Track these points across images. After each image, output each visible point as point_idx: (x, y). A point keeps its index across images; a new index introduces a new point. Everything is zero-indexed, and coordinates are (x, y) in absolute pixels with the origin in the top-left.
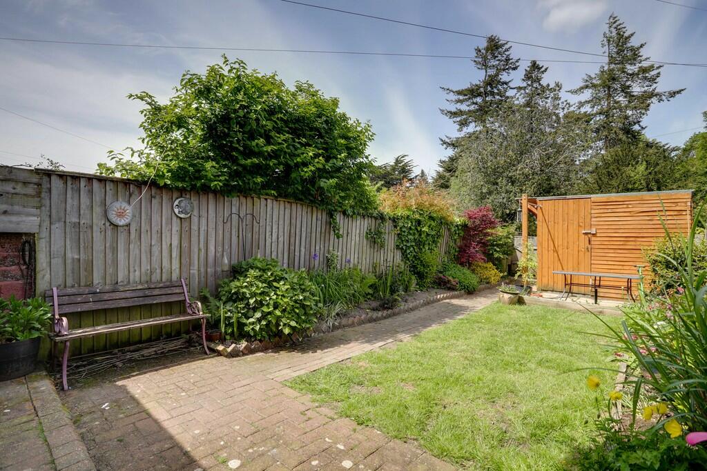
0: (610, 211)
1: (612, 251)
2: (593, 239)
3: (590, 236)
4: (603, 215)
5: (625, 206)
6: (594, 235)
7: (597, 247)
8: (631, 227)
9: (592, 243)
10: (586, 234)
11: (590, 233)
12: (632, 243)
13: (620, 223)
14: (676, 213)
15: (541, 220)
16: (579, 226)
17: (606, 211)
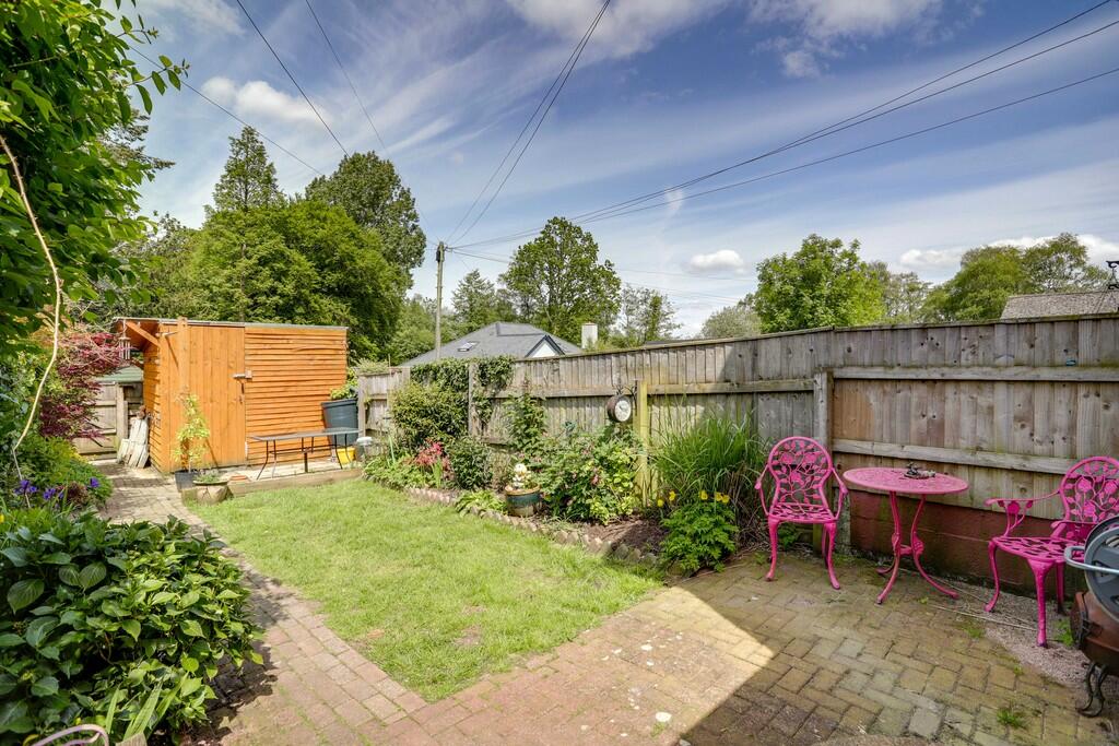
0: (267, 347)
1: (271, 401)
2: (247, 385)
3: (243, 381)
4: (260, 352)
5: (285, 341)
6: (249, 380)
7: (253, 396)
8: (291, 368)
9: (246, 391)
10: (238, 379)
11: (244, 378)
12: (293, 389)
13: (281, 363)
14: (332, 352)
15: (167, 357)
16: (229, 367)
17: (262, 346)
